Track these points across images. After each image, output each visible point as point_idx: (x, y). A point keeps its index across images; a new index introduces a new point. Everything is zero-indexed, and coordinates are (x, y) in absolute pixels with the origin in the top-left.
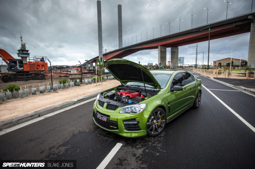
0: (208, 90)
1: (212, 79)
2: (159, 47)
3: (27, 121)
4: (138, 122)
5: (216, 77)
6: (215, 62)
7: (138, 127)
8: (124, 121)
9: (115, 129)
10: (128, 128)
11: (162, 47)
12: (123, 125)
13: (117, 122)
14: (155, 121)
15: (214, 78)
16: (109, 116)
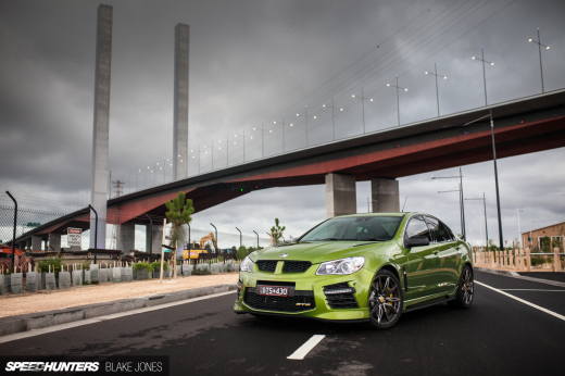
0: (497, 290)
1: (515, 275)
2: (329, 178)
3: (66, 322)
4: (354, 291)
5: (525, 269)
6: (527, 236)
7: (354, 300)
8: (327, 288)
9: (307, 308)
10: (333, 301)
11: (338, 177)
12: (325, 297)
13: (312, 292)
14: (381, 298)
15: (521, 273)
16: (293, 284)
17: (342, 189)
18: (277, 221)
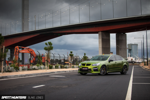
2: (100, 34)
4: (98, 69)
10: (94, 70)
11: (103, 33)
13: (91, 69)
14: (102, 70)
16: (88, 68)
17: (105, 38)
18: (85, 54)
